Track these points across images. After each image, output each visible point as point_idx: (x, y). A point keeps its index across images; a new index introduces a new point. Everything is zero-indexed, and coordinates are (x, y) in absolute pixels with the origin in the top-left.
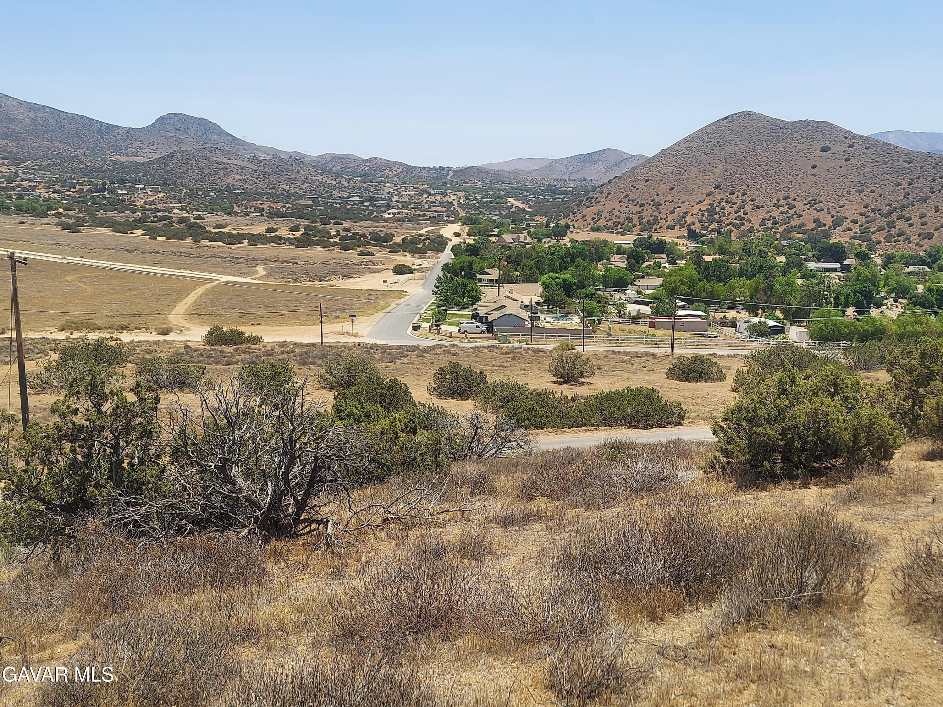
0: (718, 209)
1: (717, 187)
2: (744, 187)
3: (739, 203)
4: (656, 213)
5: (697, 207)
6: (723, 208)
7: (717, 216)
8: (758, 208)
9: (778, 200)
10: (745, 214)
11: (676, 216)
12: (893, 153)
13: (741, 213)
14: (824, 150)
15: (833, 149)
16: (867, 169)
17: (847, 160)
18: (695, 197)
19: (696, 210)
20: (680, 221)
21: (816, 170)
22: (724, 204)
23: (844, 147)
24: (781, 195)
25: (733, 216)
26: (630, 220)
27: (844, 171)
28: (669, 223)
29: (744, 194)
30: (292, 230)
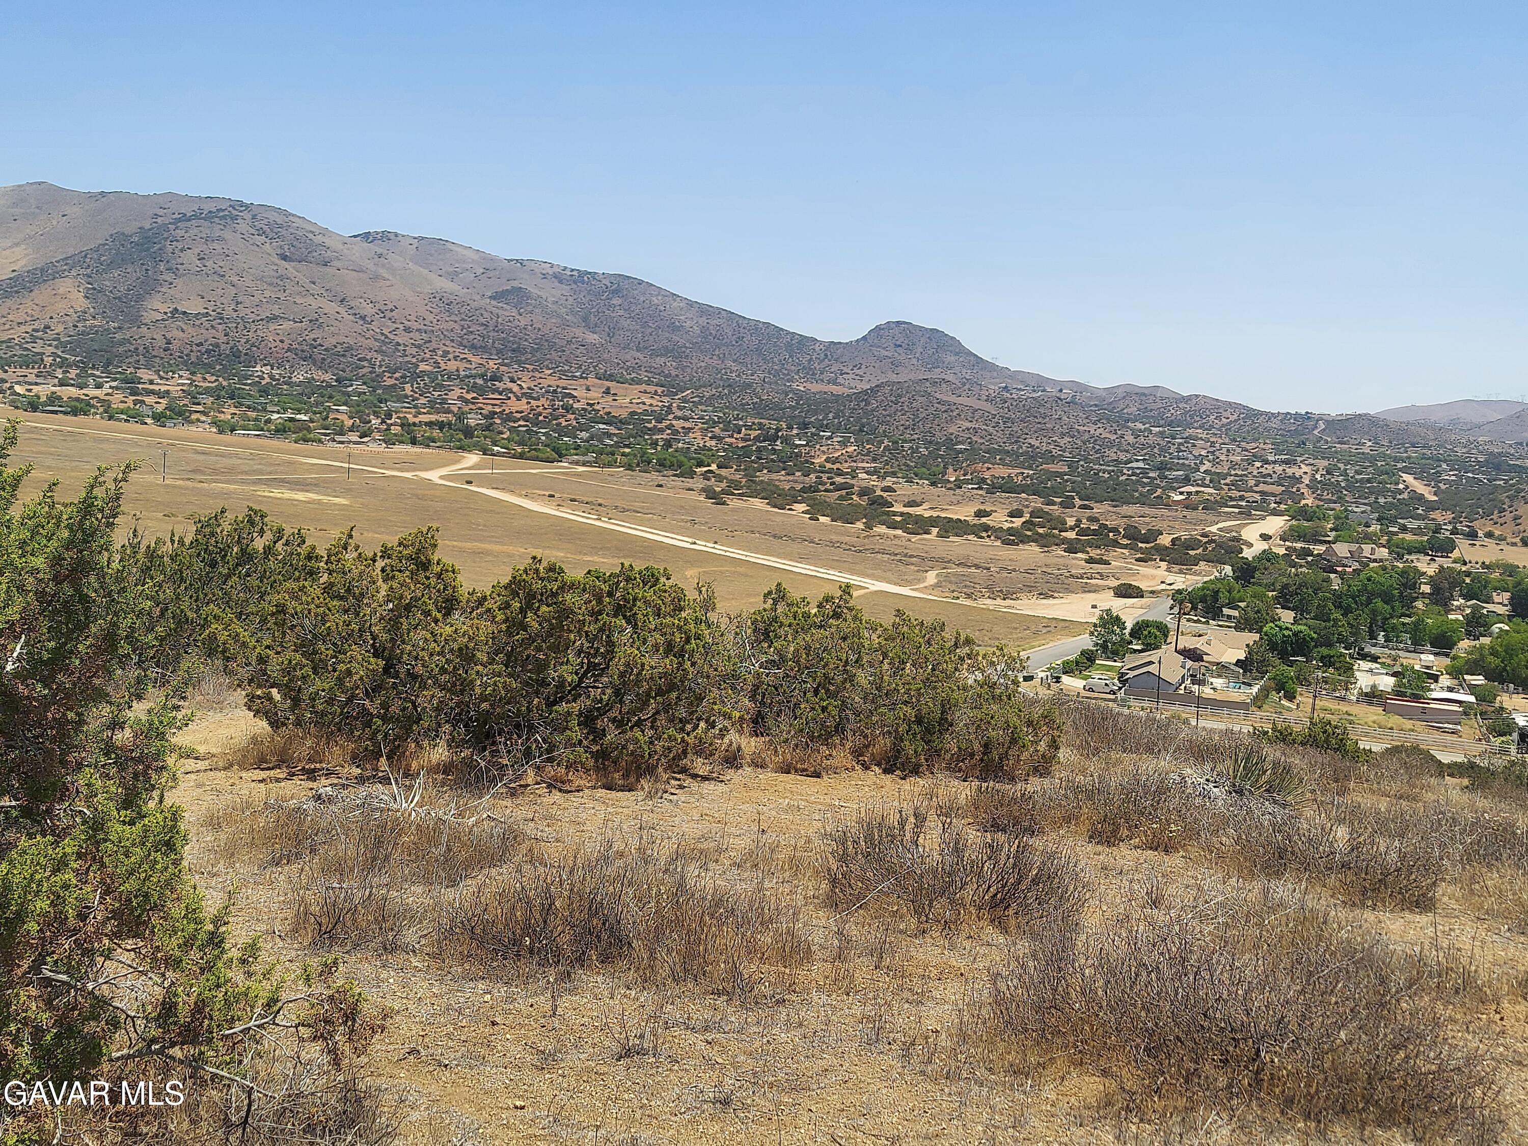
30: (1012, 515)
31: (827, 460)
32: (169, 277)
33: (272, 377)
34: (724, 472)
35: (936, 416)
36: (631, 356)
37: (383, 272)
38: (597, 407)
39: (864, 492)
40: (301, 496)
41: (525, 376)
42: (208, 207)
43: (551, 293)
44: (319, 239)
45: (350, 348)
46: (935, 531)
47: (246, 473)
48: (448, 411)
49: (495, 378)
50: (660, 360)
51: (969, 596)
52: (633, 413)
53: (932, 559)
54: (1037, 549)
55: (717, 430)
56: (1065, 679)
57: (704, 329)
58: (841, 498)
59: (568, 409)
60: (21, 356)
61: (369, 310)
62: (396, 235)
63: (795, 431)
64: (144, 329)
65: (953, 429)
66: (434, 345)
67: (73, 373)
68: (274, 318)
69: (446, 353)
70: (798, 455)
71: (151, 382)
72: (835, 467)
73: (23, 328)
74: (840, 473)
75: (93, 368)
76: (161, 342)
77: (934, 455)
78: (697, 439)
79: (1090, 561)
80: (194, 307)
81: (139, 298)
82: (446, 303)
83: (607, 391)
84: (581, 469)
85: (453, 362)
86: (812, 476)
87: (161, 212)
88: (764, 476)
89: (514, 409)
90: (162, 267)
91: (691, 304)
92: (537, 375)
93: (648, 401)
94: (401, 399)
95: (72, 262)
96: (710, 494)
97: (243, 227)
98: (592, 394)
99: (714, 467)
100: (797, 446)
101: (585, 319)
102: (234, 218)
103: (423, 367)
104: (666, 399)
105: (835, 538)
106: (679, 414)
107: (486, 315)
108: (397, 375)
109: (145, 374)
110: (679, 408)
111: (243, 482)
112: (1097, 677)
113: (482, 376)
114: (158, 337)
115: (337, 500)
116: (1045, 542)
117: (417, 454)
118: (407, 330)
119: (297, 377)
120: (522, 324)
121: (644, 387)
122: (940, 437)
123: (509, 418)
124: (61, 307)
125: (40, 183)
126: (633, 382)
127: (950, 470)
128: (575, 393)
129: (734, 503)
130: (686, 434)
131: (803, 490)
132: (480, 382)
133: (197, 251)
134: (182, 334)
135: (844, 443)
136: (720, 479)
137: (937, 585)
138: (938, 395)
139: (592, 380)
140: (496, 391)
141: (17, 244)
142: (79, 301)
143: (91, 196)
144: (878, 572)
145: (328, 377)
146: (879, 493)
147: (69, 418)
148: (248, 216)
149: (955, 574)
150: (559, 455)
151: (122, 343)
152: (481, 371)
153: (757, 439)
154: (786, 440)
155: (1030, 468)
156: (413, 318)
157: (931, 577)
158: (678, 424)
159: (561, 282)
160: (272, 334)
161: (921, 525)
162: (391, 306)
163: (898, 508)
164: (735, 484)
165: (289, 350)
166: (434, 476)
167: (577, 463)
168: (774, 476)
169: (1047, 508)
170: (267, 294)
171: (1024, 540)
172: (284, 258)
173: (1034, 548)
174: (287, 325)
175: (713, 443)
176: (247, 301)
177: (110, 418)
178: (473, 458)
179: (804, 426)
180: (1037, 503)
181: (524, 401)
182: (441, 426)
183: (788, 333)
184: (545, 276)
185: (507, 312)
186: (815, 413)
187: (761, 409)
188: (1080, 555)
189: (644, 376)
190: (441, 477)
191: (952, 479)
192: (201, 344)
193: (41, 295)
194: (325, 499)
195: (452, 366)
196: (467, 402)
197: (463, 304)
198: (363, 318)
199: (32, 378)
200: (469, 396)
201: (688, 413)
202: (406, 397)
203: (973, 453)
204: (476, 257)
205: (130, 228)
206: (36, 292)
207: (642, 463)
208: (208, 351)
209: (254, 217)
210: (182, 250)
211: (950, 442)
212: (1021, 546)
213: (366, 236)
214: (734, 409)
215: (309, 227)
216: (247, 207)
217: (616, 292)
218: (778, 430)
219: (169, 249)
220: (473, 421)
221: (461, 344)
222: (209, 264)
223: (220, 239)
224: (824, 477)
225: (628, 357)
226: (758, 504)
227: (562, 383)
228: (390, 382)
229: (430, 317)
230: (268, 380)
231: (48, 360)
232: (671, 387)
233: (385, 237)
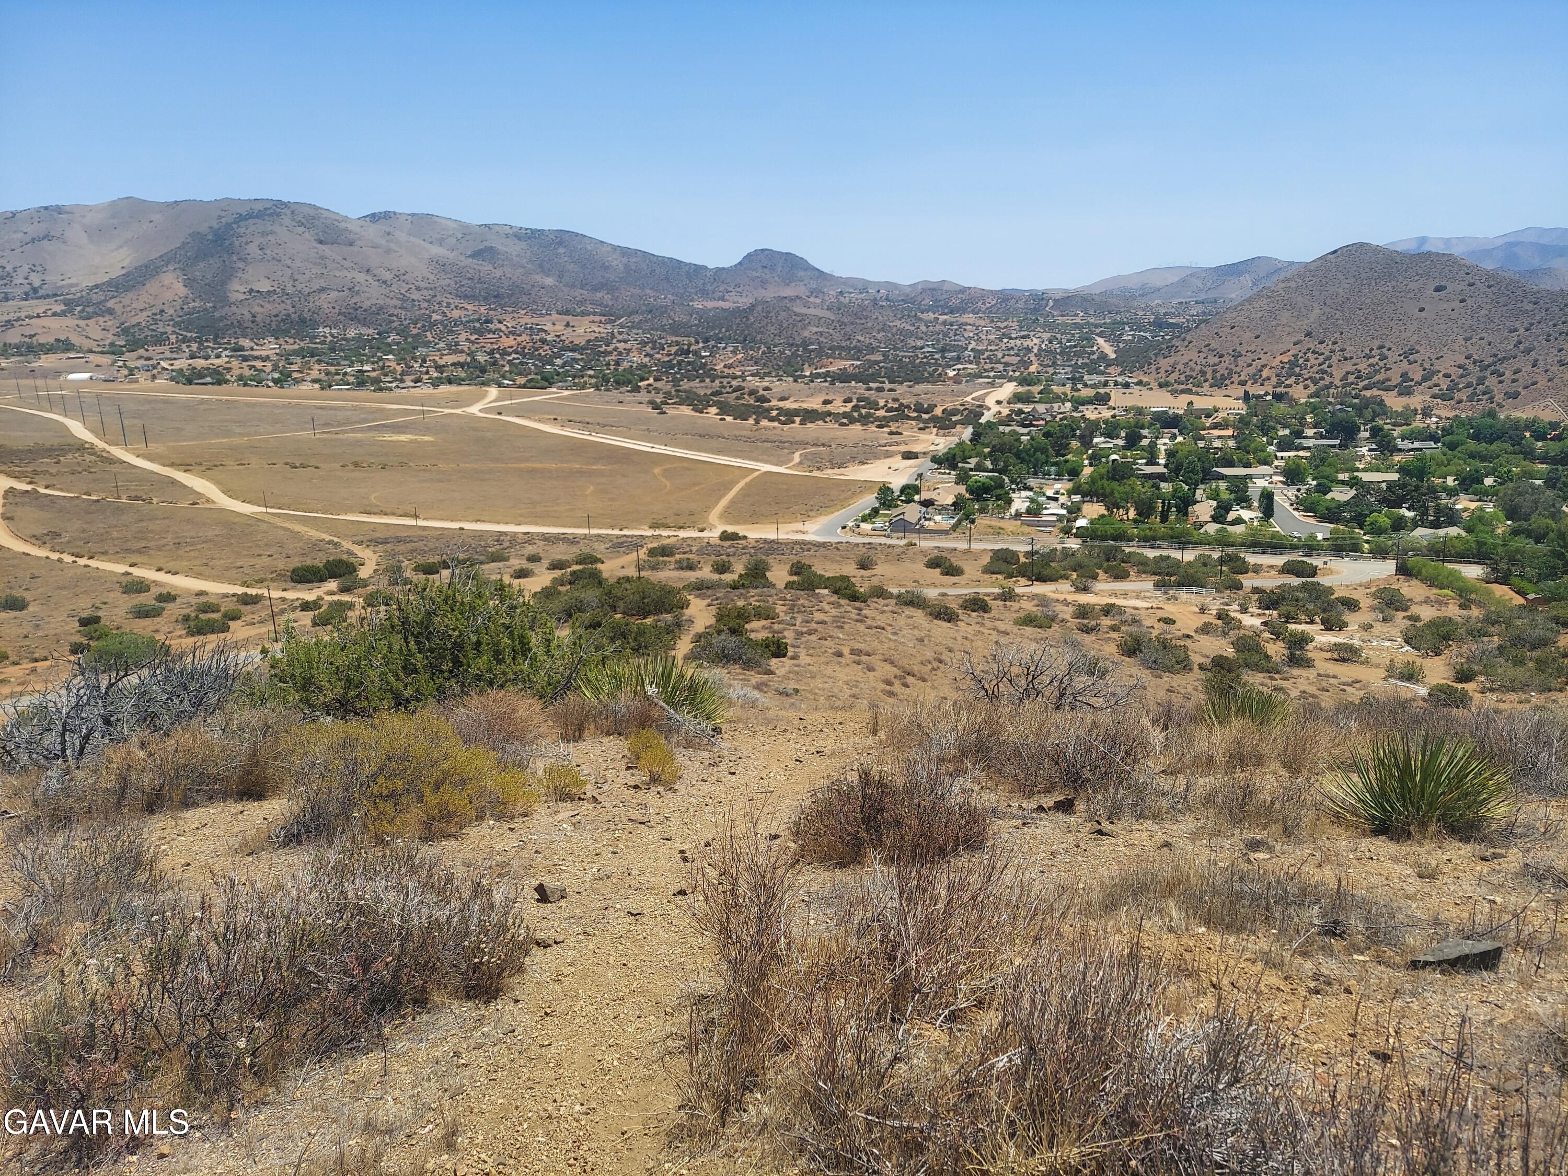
0: (1301, 361)
1: (1308, 334)
2: (1337, 335)
3: (1327, 353)
4: (1232, 366)
5: (1279, 358)
6: (1307, 360)
7: (1297, 370)
8: (1346, 359)
9: (1371, 350)
10: (1330, 366)
11: (1252, 370)
12: (1519, 292)
13: (1325, 366)
14: (1438, 289)
15: (1449, 289)
16: (1483, 312)
17: (1462, 301)
18: (1281, 346)
19: (1276, 363)
20: (1255, 375)
21: (1423, 314)
22: (1309, 354)
23: (1463, 286)
24: (1376, 343)
25: (1316, 368)
26: (1203, 373)
27: (1454, 315)
28: (1242, 378)
29: (1334, 343)
30: (845, 401)
31: (725, 366)
32: (241, 265)
33: (332, 336)
34: (659, 384)
35: (794, 325)
36: (578, 293)
37: (393, 246)
38: (563, 338)
39: (752, 393)
40: (403, 438)
41: (508, 317)
42: (258, 207)
43: (514, 248)
44: (343, 225)
45: (381, 308)
46: (798, 419)
47: (359, 423)
48: (462, 351)
49: (487, 321)
50: (599, 295)
51: (818, 469)
52: (589, 341)
53: (796, 443)
54: (860, 428)
55: (647, 348)
56: (863, 525)
57: (626, 266)
58: (737, 398)
59: (543, 341)
60: (152, 336)
61: (388, 276)
62: (395, 213)
63: (701, 345)
64: (234, 308)
65: (806, 334)
66: (439, 298)
67: (195, 346)
68: (322, 290)
69: (449, 304)
70: (706, 364)
71: (252, 349)
72: (731, 371)
73: (145, 314)
74: (735, 378)
75: (207, 340)
76: (248, 316)
77: (795, 355)
78: (636, 358)
79: (891, 433)
80: (264, 286)
81: (223, 283)
82: (441, 265)
83: (568, 325)
84: (566, 393)
85: (455, 311)
86: (717, 382)
87: (223, 214)
88: (685, 385)
89: (506, 345)
90: (235, 258)
91: (615, 248)
92: (515, 315)
93: (597, 330)
94: (427, 344)
95: (167, 259)
96: (656, 406)
97: (286, 221)
98: (558, 327)
99: (651, 381)
100: (704, 357)
101: (541, 266)
102: (279, 215)
103: (435, 317)
104: (609, 326)
105: (737, 433)
106: (620, 337)
107: (471, 271)
108: (419, 325)
109: (246, 343)
110: (620, 333)
111: (361, 430)
112: (879, 523)
113: (478, 320)
114: (246, 312)
115: (426, 438)
116: (865, 420)
117: (457, 393)
118: (418, 289)
119: (351, 333)
120: (498, 275)
121: (592, 317)
122: (798, 341)
123: (504, 353)
124: (169, 295)
125: (127, 198)
126: (584, 314)
127: (806, 366)
128: (545, 328)
129: (671, 411)
130: (628, 354)
131: (713, 394)
132: (477, 325)
133: (257, 243)
134: (263, 309)
135: (734, 352)
136: (657, 390)
137: (800, 463)
138: (795, 309)
139: (555, 316)
140: (490, 331)
141: (121, 247)
142: (182, 290)
143: (168, 205)
144: (765, 457)
145: (371, 331)
146: (761, 392)
147: (216, 387)
148: (288, 212)
149: (811, 453)
150: (547, 381)
151: (221, 319)
152: (476, 317)
153: (676, 354)
154: (696, 353)
155: (858, 359)
156: (420, 279)
157: (797, 457)
158: (621, 346)
159: (519, 239)
160: (325, 302)
161: (788, 416)
162: (402, 271)
163: (774, 403)
164: (668, 395)
165: (340, 314)
166: (474, 410)
167: (561, 388)
168: (692, 384)
169: (867, 394)
170: (314, 271)
171: (852, 421)
172: (321, 242)
173: (857, 427)
174: (334, 295)
175: (647, 359)
176: (301, 278)
177: (245, 385)
178: (493, 392)
179: (706, 341)
180: (860, 388)
181: (512, 337)
182: (462, 365)
183: (686, 264)
184: (507, 236)
185: (486, 267)
186: (713, 328)
187: (676, 329)
188: (886, 429)
189: (590, 308)
190: (480, 411)
191: (808, 374)
192: (276, 316)
193: (152, 287)
194: (419, 438)
195: (456, 314)
196: (472, 342)
197: (453, 264)
198: (385, 282)
199: (168, 354)
200: (473, 338)
201: (625, 337)
202: (430, 342)
203: (820, 352)
204: (455, 225)
205: (203, 228)
206: (148, 285)
207: (602, 382)
208: (283, 320)
209: (293, 212)
210: (247, 243)
211: (805, 343)
212: (851, 427)
213: (374, 218)
214: (657, 330)
215: (334, 217)
216: (286, 205)
217: (560, 243)
218: (690, 345)
219: (237, 243)
220: (482, 358)
221: (457, 296)
222: (268, 252)
223: (272, 233)
224: (725, 381)
225: (576, 294)
226: (686, 410)
227: (535, 320)
228: (415, 331)
229: (432, 277)
230: (329, 338)
231: (173, 338)
232: (610, 315)
233: (387, 216)
